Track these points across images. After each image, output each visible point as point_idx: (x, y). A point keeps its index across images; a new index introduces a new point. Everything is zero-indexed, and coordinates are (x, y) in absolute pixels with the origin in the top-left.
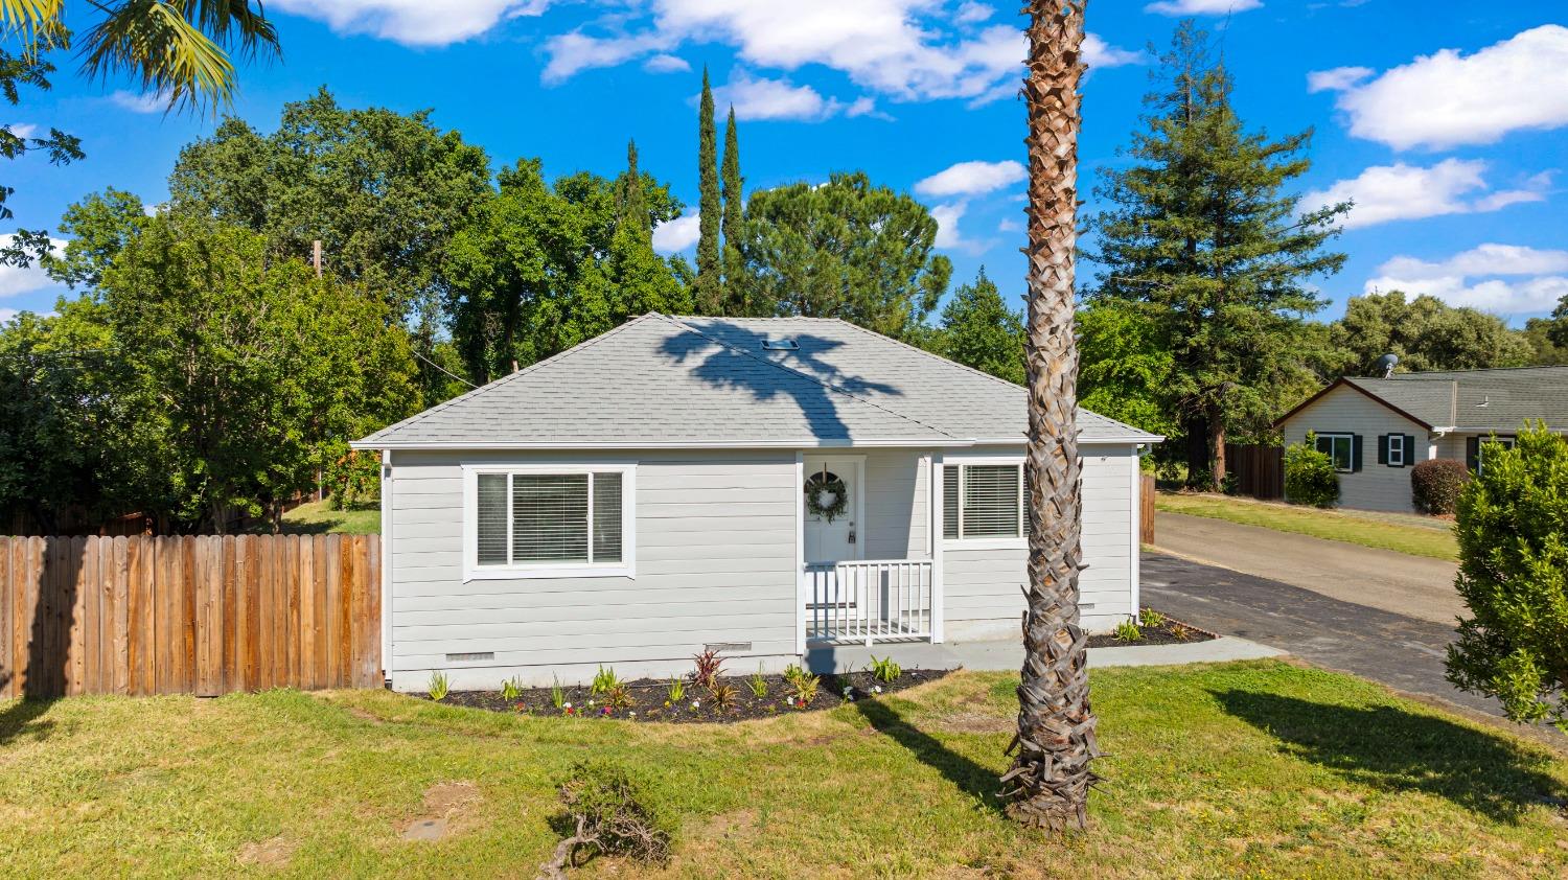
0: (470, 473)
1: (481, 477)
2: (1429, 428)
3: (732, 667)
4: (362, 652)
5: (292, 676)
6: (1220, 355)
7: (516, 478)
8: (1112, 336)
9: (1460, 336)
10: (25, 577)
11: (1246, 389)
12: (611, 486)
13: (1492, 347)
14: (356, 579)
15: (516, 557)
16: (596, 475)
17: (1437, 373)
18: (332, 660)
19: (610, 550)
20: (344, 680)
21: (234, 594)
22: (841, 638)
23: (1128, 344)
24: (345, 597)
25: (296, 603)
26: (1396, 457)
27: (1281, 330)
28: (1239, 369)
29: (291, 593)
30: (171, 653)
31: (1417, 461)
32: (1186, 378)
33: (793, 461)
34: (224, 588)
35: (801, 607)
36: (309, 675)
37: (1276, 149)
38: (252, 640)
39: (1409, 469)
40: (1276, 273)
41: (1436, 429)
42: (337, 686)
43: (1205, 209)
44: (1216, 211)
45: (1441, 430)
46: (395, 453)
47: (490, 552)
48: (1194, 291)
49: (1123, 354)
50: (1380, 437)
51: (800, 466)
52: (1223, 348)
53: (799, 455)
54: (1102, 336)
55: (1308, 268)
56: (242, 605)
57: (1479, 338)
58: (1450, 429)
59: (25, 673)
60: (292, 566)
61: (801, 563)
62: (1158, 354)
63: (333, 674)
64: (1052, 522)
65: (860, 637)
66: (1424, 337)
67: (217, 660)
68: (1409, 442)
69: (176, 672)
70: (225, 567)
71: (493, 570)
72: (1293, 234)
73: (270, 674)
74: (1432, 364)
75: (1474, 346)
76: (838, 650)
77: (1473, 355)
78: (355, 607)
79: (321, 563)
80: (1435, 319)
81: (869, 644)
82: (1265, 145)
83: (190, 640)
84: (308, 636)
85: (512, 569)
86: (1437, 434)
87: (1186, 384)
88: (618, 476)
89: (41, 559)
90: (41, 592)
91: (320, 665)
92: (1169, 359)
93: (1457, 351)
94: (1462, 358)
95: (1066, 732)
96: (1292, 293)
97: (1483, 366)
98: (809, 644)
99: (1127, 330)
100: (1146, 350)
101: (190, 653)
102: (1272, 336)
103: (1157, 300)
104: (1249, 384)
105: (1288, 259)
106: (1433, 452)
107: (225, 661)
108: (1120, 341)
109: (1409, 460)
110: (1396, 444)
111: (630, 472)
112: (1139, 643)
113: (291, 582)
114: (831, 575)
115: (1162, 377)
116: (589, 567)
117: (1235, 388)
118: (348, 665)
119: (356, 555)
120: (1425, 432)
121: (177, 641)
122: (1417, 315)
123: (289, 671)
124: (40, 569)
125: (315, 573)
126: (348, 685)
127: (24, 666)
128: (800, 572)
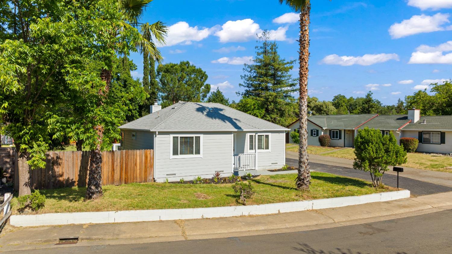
0: (172, 136)
1: (173, 137)
2: (322, 128)
3: (222, 175)
4: (149, 175)
5: (135, 180)
6: (275, 111)
7: (181, 137)
8: (251, 106)
9: (322, 107)
10: (78, 160)
11: (281, 119)
12: (198, 139)
13: (329, 110)
14: (148, 159)
15: (180, 154)
16: (195, 137)
17: (317, 115)
18: (143, 177)
19: (198, 152)
20: (145, 181)
21: (123, 163)
22: (239, 169)
23: (255, 108)
24: (146, 163)
25: (136, 164)
26: (315, 134)
27: (288, 105)
28: (279, 114)
29: (135, 162)
30: (109, 176)
31: (319, 135)
32: (268, 116)
33: (231, 134)
34: (120, 162)
35: (233, 164)
36: (138, 180)
37: (288, 63)
38: (126, 173)
39: (318, 137)
40: (287, 91)
41: (323, 128)
42: (144, 182)
43: (271, 75)
44: (274, 76)
45: (324, 128)
46: (158, 132)
47: (175, 153)
48: (270, 96)
49: (253, 110)
50: (311, 130)
51: (233, 135)
52: (276, 109)
53: (232, 133)
54: (249, 105)
55: (293, 91)
56: (124, 165)
57: (326, 107)
58: (326, 128)
59: (78, 181)
60: (135, 157)
61: (233, 154)
62: (261, 110)
63: (143, 179)
64: (304, 142)
65: (243, 169)
66: (315, 107)
67: (119, 177)
68: (317, 131)
69: (110, 180)
70: (121, 157)
71: (176, 157)
72: (290, 83)
73: (130, 180)
74: (316, 113)
75: (325, 109)
76: (239, 172)
77: (325, 111)
78: (148, 165)
79: (141, 155)
80: (317, 103)
81: (244, 170)
82: (285, 62)
83: (113, 173)
84: (138, 172)
85: (179, 156)
86: (324, 129)
87: (268, 117)
88: (199, 137)
89: (81, 156)
90: (81, 163)
91: (141, 178)
92: (264, 111)
93: (321, 110)
94: (323, 112)
95: (307, 175)
96: (290, 96)
97: (327, 114)
98: (234, 171)
99: (254, 104)
100: (258, 109)
101: (113, 176)
102: (287, 106)
103: (262, 97)
104: (281, 117)
105: (289, 88)
106: (322, 133)
107: (120, 178)
108: (253, 107)
109: (317, 135)
110: (315, 131)
111: (202, 136)
112: (287, 170)
113: (135, 160)
114: (238, 156)
115: (262, 116)
116: (194, 156)
117: (279, 119)
118: (146, 178)
119: (148, 154)
120: (321, 129)
121: (110, 173)
122: (314, 102)
123: (134, 180)
124: (81, 158)
125: (140, 158)
126: (146, 182)
127: (77, 180)
128: (233, 156)
